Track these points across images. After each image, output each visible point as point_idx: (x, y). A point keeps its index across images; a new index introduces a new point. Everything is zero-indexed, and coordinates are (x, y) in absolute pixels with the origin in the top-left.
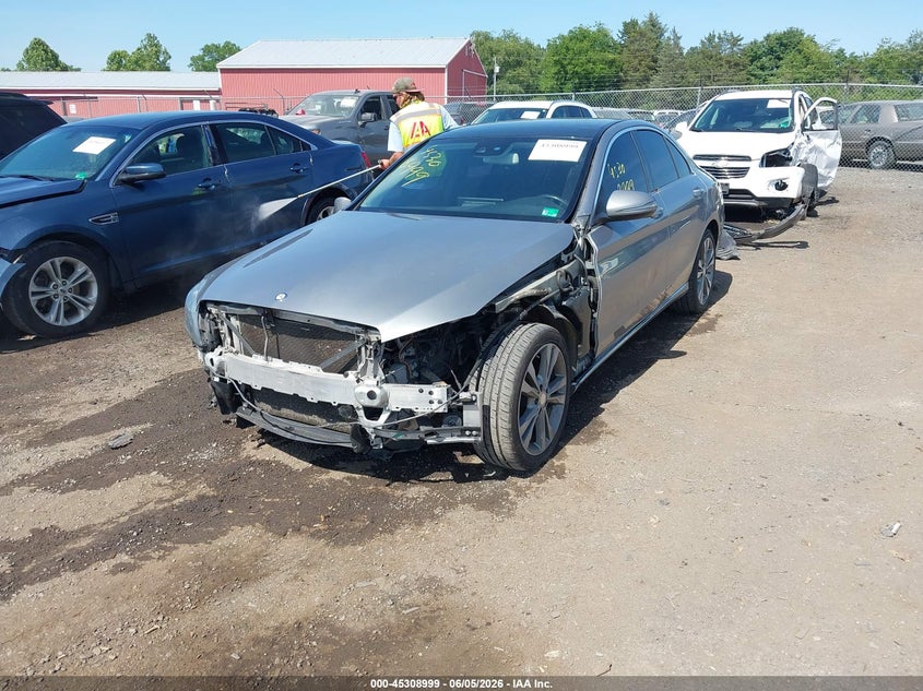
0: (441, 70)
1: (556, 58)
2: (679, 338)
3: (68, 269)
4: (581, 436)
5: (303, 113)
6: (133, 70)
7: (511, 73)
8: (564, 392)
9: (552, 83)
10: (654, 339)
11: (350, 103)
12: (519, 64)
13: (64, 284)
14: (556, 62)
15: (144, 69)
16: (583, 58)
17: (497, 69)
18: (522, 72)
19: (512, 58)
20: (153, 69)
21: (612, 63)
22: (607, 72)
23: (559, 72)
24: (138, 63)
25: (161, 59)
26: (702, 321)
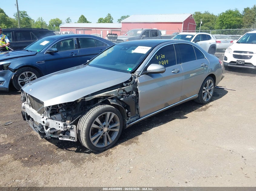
0: (182, 23)
1: (221, 19)
2: (191, 112)
3: (30, 75)
4: (126, 142)
5: (127, 35)
6: (104, 23)
7: (205, 24)
8: (119, 127)
9: (218, 27)
10: (182, 111)
11: (140, 32)
12: (209, 21)
13: (28, 78)
14: (221, 20)
15: (106, 22)
16: (230, 19)
17: (201, 23)
18: (210, 24)
19: (206, 19)
20: (108, 22)
21: (239, 21)
22: (237, 23)
23: (221, 24)
24: (105, 21)
25: (111, 20)
26: (204, 107)
